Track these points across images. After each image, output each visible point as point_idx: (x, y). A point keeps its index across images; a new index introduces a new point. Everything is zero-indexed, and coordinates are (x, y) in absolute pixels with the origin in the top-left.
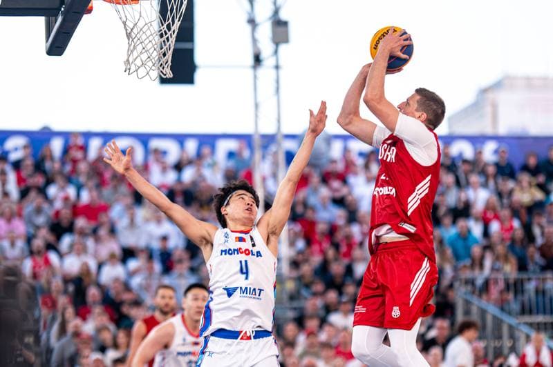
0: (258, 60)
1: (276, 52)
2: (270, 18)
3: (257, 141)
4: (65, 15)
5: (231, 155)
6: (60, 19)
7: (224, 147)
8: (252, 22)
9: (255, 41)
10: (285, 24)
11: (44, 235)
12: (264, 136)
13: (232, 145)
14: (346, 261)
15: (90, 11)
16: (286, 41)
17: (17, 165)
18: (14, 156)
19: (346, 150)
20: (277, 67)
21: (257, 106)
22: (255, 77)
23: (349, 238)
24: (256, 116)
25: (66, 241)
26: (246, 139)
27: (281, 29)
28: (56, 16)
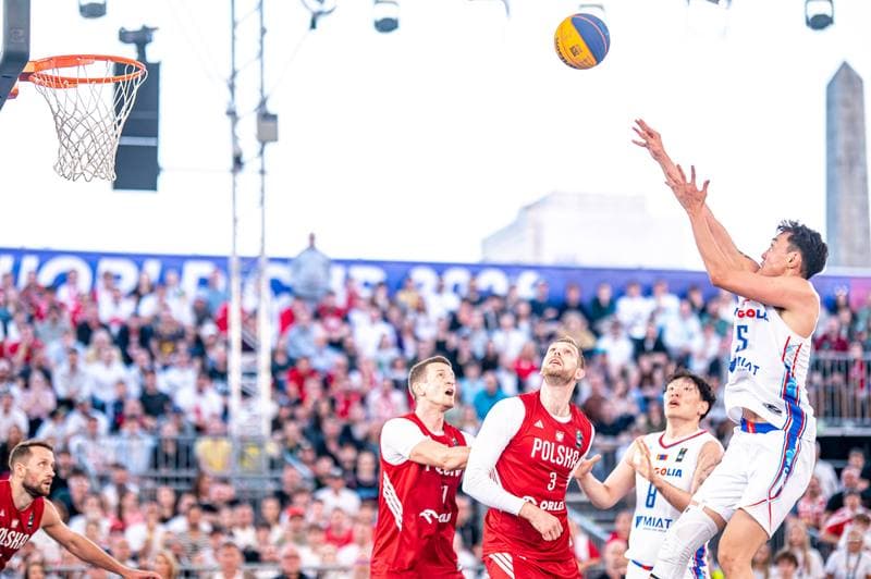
0: (238, 162)
1: (262, 152)
2: (256, 110)
3: (234, 265)
5: (203, 282)
7: (194, 271)
8: (232, 114)
9: (235, 138)
10: (274, 117)
12: (243, 259)
13: (206, 269)
14: (342, 422)
16: (274, 139)
19: (348, 280)
20: (263, 172)
21: (235, 220)
22: (234, 184)
24: (235, 234)
26: (221, 262)
27: (270, 124)
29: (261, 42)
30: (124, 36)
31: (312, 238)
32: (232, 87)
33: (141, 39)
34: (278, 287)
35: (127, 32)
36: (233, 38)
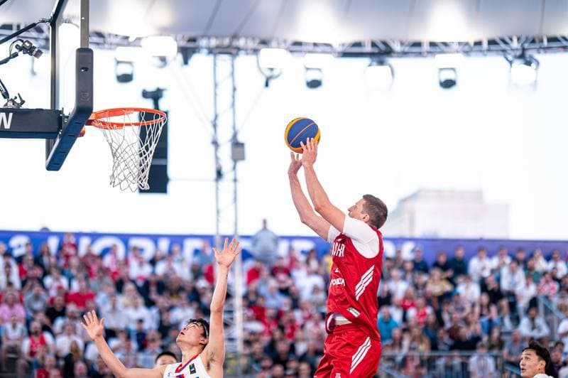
0: (219, 174)
1: (234, 168)
2: (230, 141)
3: (218, 241)
4: (62, 137)
5: (196, 252)
6: (58, 141)
7: (191, 245)
8: (215, 143)
9: (217, 158)
10: (242, 145)
11: (41, 318)
12: (224, 237)
13: (197, 244)
14: (289, 341)
15: (82, 135)
16: (243, 158)
17: (20, 260)
18: (17, 253)
19: (291, 249)
20: (235, 180)
21: (218, 212)
22: (217, 188)
23: (292, 321)
24: (218, 220)
25: (59, 322)
26: (209, 239)
27: (239, 149)
28: (55, 138)
29: (233, 97)
30: (145, 94)
31: (265, 222)
32: (215, 126)
33: (156, 96)
34: (246, 255)
35: (147, 92)
36: (216, 94)
